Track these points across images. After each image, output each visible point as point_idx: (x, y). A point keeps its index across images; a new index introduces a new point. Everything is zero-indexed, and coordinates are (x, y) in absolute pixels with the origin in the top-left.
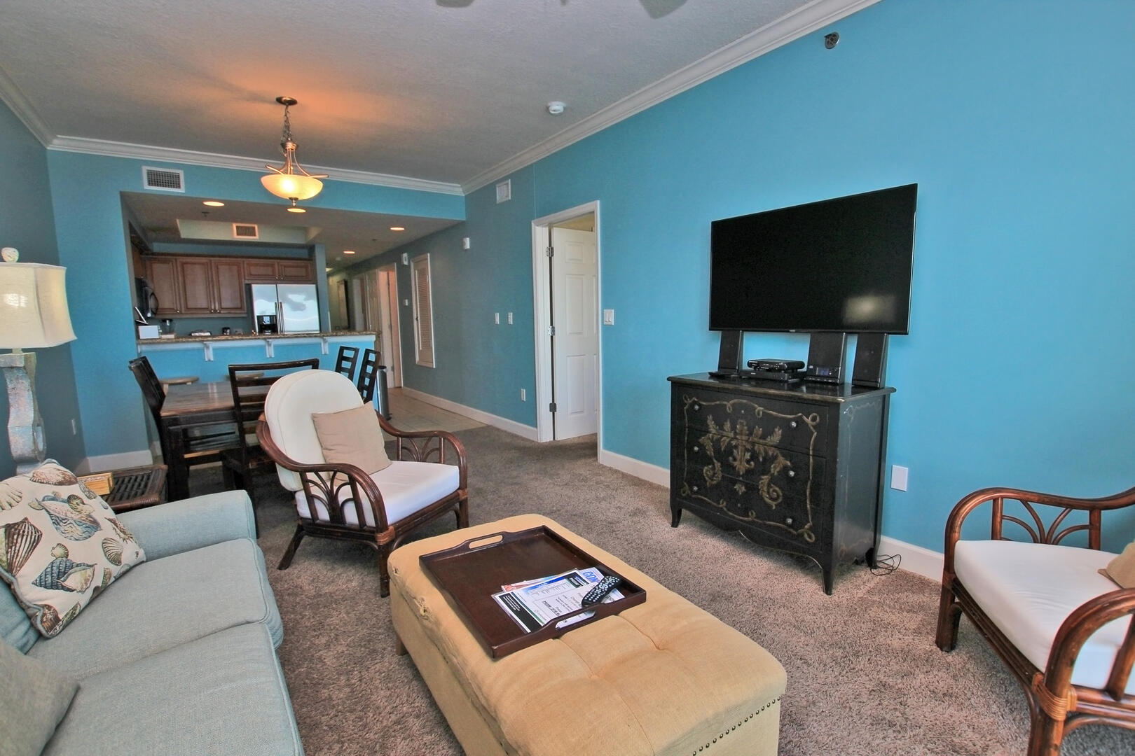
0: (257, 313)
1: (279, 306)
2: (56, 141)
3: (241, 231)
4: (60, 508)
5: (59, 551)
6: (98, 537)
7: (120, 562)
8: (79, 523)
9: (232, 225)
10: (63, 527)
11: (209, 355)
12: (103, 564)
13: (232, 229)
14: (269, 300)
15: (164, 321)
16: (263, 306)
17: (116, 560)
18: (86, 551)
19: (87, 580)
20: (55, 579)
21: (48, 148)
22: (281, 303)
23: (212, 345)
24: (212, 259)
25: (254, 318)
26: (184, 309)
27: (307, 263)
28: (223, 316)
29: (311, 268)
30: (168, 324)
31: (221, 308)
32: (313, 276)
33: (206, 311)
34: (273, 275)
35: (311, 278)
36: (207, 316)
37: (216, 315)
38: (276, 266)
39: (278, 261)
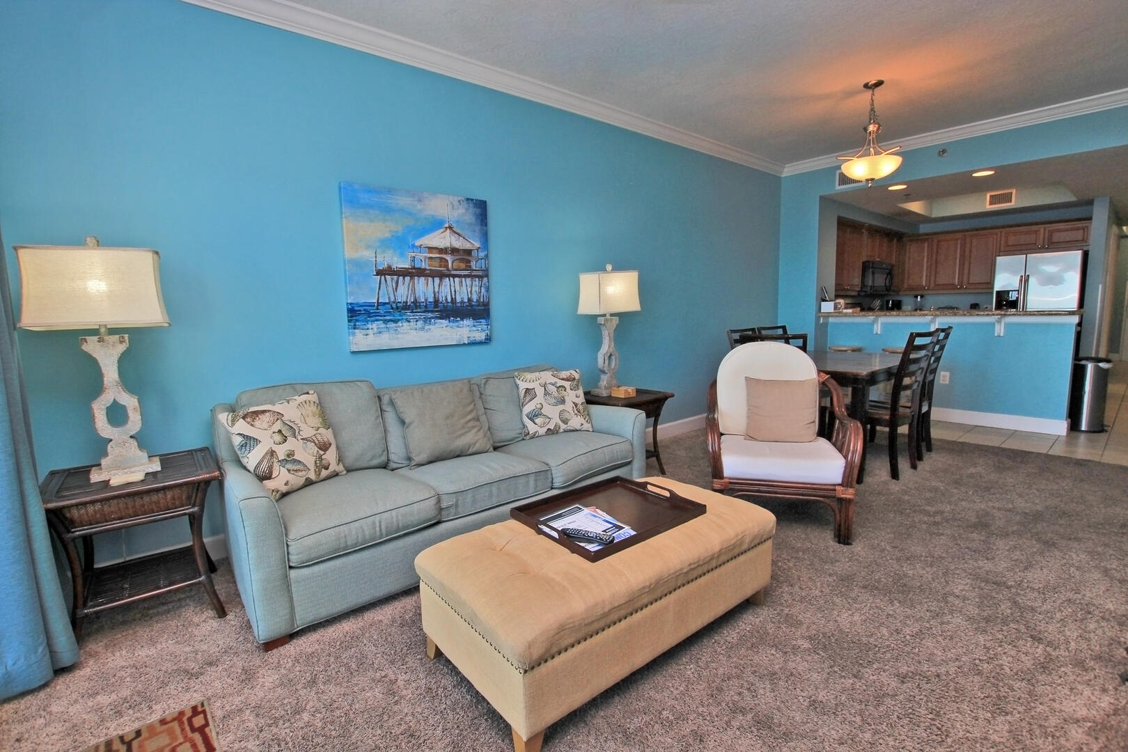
0: (998, 287)
1: (1025, 280)
2: (785, 170)
3: (994, 200)
4: (552, 389)
5: (539, 406)
6: (561, 407)
7: (567, 424)
8: (555, 398)
9: (986, 195)
10: (547, 397)
11: (878, 328)
12: (556, 420)
13: (986, 198)
14: (1014, 273)
15: (916, 297)
16: (1005, 280)
17: (565, 422)
18: (552, 412)
19: (544, 423)
20: (533, 417)
21: (783, 176)
22: (1028, 276)
23: (882, 320)
24: (966, 233)
25: (992, 293)
26: (932, 285)
27: (1079, 224)
28: (969, 291)
29: (1084, 229)
30: (919, 299)
31: (968, 283)
32: (1083, 240)
33: (953, 287)
34: (1035, 244)
35: (1080, 243)
36: (952, 292)
37: (962, 291)
38: (1042, 230)
39: (1046, 226)
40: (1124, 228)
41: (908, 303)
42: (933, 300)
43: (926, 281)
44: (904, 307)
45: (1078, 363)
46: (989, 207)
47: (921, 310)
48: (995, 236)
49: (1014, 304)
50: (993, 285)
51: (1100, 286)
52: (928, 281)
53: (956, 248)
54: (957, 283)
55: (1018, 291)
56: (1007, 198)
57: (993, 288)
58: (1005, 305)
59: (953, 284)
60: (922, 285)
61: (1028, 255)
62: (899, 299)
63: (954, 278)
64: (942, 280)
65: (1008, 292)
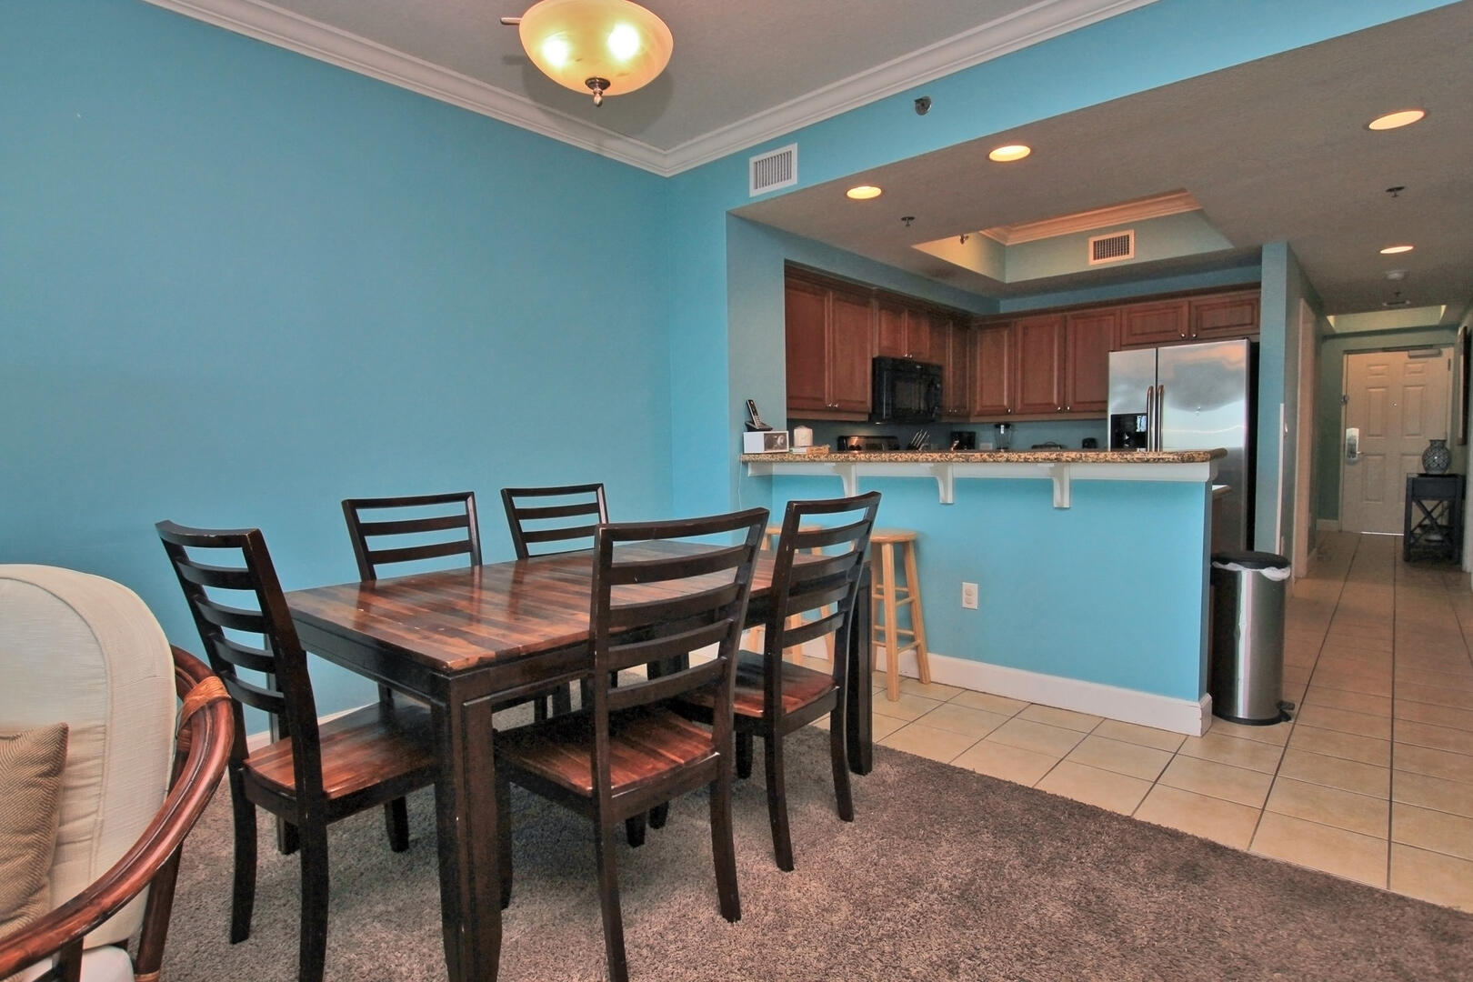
0: (1114, 407)
1: (1157, 395)
3: (1100, 250)
9: (1087, 240)
13: (1087, 245)
15: (998, 426)
16: (1122, 395)
21: (668, 176)
22: (1162, 387)
24: (1066, 313)
25: (1106, 419)
26: (1019, 407)
27: (1245, 295)
28: (1078, 416)
29: (1251, 304)
30: (1002, 432)
31: (1075, 403)
32: (1251, 324)
33: (1047, 408)
34: (1176, 330)
35: (1247, 328)
36: (1045, 417)
37: (1064, 417)
38: (1186, 309)
39: (1192, 299)
40: (1331, 319)
41: (986, 439)
42: (1022, 435)
43: (1009, 400)
44: (982, 445)
45: (1221, 566)
46: (1094, 264)
47: (1007, 449)
48: (1112, 317)
49: (1140, 440)
50: (1105, 402)
51: (1282, 405)
52: (1012, 399)
53: (1052, 341)
54: (1055, 401)
55: (1146, 414)
56: (1121, 246)
57: (1105, 411)
58: (1127, 442)
59: (1050, 404)
60: (1003, 406)
61: (1160, 349)
62: (969, 430)
63: (1051, 393)
64: (1035, 398)
65: (1134, 417)
